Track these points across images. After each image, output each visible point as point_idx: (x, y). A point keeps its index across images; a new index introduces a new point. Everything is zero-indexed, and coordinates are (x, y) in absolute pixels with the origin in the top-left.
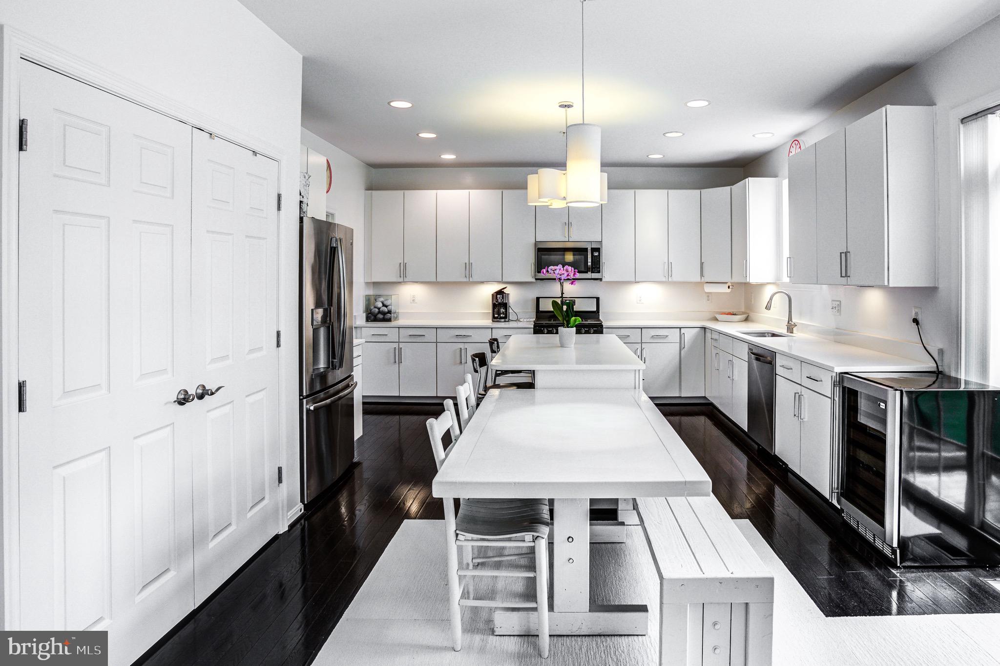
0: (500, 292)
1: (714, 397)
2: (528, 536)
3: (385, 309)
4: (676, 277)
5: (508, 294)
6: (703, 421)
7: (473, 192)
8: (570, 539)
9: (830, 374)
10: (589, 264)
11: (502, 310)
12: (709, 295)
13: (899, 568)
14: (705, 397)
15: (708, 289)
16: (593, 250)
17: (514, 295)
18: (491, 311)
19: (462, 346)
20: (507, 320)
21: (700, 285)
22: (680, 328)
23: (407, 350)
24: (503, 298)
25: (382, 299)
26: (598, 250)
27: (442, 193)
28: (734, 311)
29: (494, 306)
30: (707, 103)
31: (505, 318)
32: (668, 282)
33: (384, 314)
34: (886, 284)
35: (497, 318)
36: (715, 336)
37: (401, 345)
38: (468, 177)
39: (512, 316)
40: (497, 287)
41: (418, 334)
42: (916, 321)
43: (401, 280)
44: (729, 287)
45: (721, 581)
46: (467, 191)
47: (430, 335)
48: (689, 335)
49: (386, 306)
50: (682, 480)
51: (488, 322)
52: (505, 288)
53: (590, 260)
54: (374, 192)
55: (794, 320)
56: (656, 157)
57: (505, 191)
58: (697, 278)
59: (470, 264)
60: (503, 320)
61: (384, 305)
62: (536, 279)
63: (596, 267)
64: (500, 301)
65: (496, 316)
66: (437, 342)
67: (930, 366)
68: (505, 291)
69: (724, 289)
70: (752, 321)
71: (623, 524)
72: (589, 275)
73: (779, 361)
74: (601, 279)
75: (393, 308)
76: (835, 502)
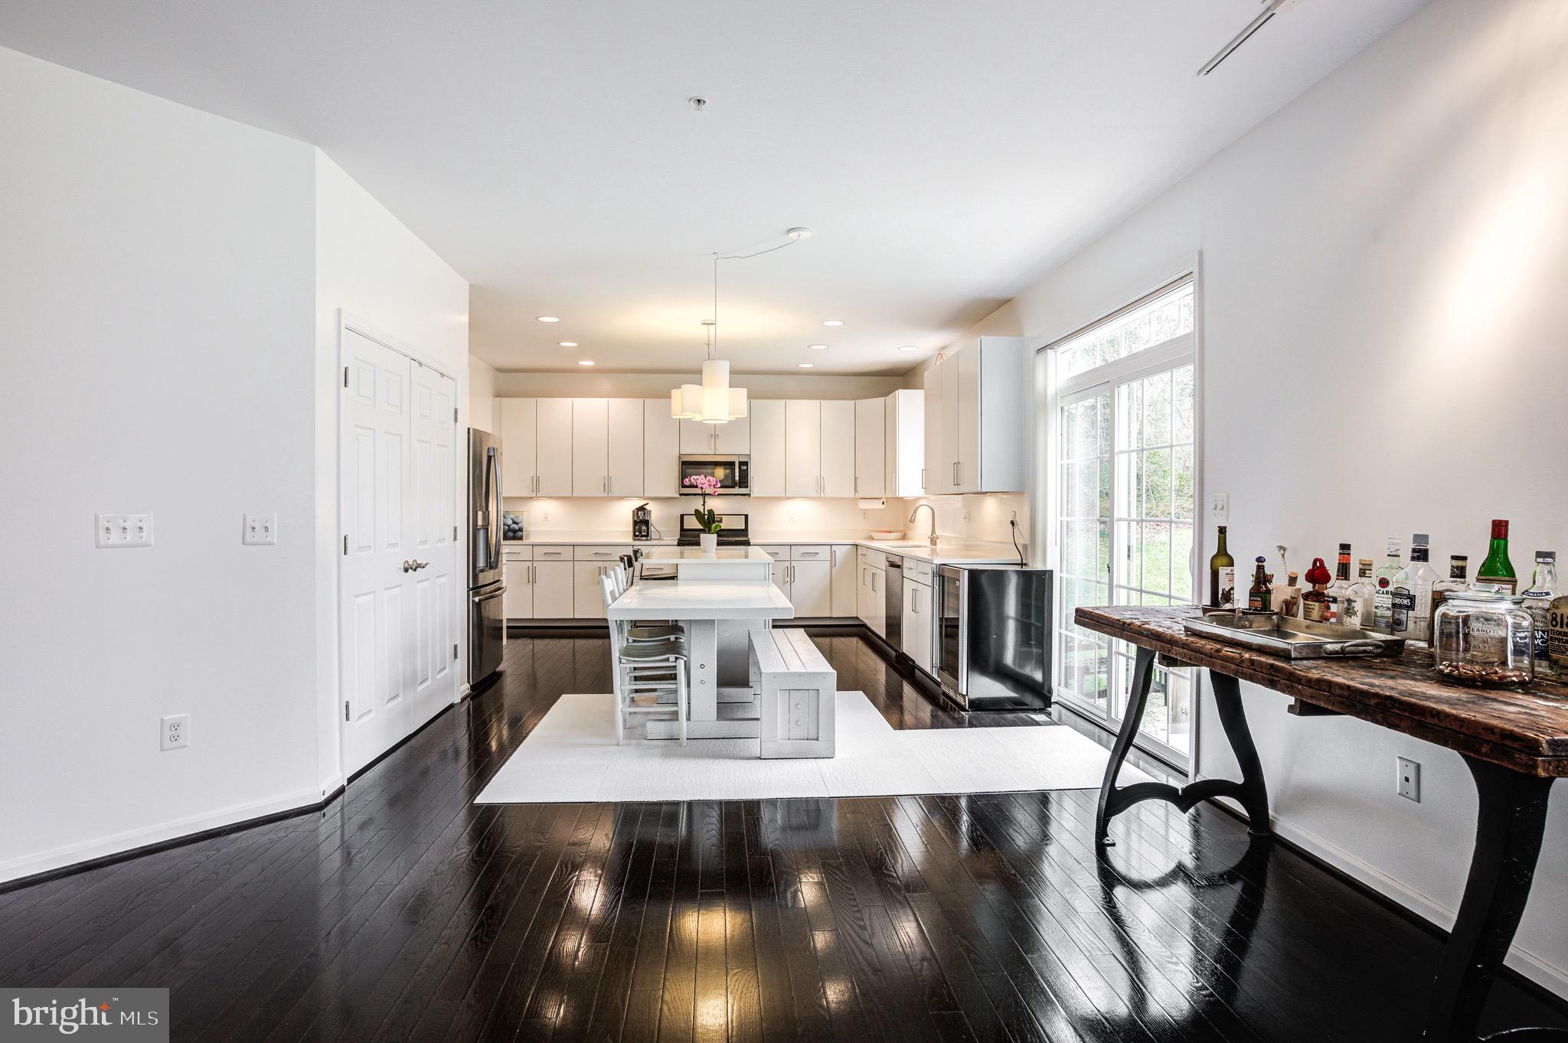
0: (642, 509)
1: (868, 618)
2: (672, 658)
3: (516, 527)
4: (828, 493)
5: (650, 511)
6: (855, 643)
7: (614, 401)
8: (702, 666)
9: (932, 565)
10: (737, 478)
11: (644, 528)
12: (865, 512)
13: (968, 711)
14: (857, 618)
15: (864, 505)
16: (741, 464)
17: (656, 512)
18: (631, 529)
19: (600, 564)
20: (649, 538)
21: (855, 500)
22: (831, 545)
23: (542, 569)
24: (644, 514)
25: (512, 516)
26: (746, 464)
27: (579, 402)
28: (891, 529)
29: (635, 523)
30: (841, 323)
31: (647, 536)
32: (819, 496)
33: (515, 531)
34: (979, 489)
35: (638, 536)
36: (864, 552)
37: (535, 564)
38: (605, 383)
39: (653, 534)
40: (639, 503)
41: (553, 551)
42: (1013, 523)
43: (534, 495)
44: (883, 503)
45: (800, 674)
46: (606, 400)
47: (567, 553)
48: (840, 552)
49: (517, 524)
50: (774, 607)
51: (629, 540)
52: (647, 504)
53: (737, 474)
54: (504, 400)
55: (938, 533)
56: (806, 366)
57: (648, 401)
58: (852, 495)
59: (610, 478)
60: (644, 538)
61: (514, 523)
62: (681, 495)
63: (744, 482)
64: (641, 518)
65: (637, 533)
66: (574, 561)
67: (1017, 558)
68: (646, 507)
69: (877, 505)
70: (908, 539)
71: (752, 687)
72: (737, 490)
73: (906, 564)
74: (749, 495)
75: (524, 525)
76: (935, 676)
